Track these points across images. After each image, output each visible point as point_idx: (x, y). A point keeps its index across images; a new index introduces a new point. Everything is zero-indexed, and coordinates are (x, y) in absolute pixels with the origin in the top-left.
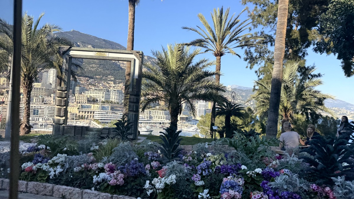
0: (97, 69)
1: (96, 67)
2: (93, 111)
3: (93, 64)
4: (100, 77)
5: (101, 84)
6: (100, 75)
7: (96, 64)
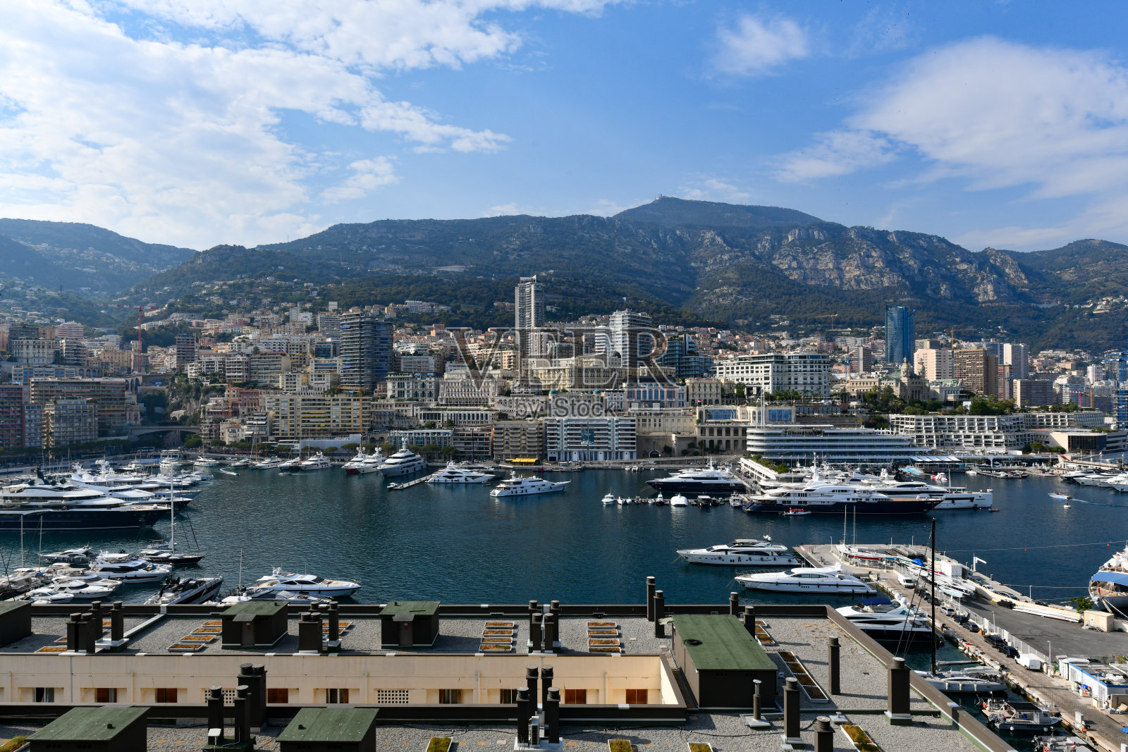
0: (736, 298)
1: (732, 294)
2: (743, 425)
3: (722, 285)
4: (746, 322)
5: (752, 344)
6: (745, 316)
7: (730, 286)
